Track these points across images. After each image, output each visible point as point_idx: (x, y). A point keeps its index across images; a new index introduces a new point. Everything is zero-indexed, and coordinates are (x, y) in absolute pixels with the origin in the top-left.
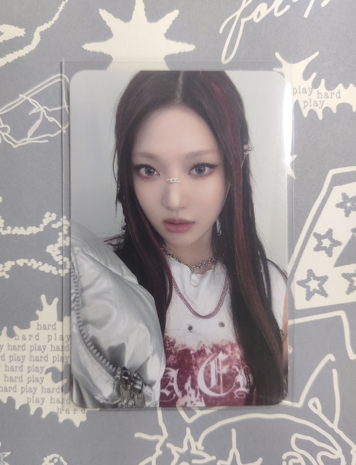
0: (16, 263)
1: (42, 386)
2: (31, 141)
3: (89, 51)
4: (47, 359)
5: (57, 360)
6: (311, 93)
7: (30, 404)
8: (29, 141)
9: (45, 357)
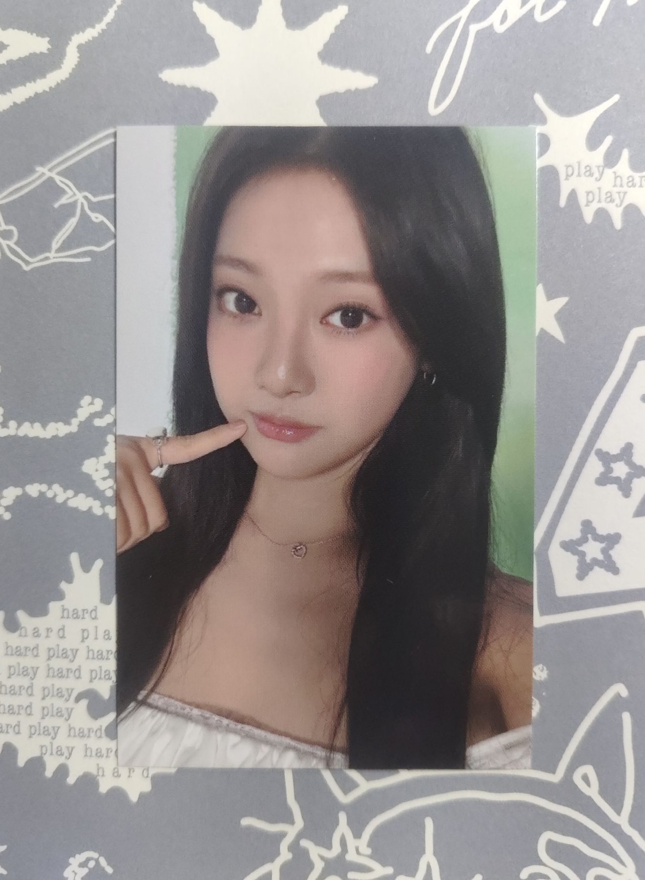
0: (24, 490)
1: (70, 725)
2: (57, 258)
3: (172, 85)
4: (80, 674)
5: (98, 677)
6: (601, 174)
7: (47, 758)
8: (54, 258)
9: (76, 670)
